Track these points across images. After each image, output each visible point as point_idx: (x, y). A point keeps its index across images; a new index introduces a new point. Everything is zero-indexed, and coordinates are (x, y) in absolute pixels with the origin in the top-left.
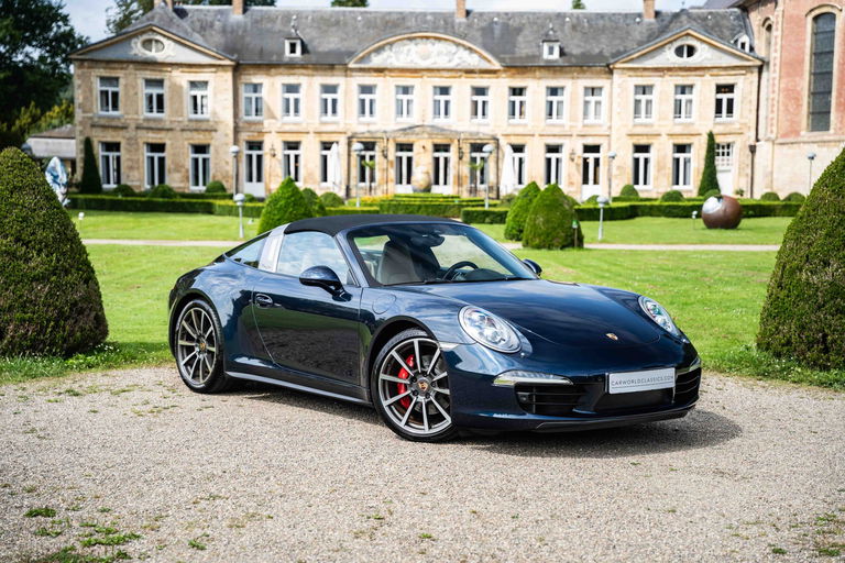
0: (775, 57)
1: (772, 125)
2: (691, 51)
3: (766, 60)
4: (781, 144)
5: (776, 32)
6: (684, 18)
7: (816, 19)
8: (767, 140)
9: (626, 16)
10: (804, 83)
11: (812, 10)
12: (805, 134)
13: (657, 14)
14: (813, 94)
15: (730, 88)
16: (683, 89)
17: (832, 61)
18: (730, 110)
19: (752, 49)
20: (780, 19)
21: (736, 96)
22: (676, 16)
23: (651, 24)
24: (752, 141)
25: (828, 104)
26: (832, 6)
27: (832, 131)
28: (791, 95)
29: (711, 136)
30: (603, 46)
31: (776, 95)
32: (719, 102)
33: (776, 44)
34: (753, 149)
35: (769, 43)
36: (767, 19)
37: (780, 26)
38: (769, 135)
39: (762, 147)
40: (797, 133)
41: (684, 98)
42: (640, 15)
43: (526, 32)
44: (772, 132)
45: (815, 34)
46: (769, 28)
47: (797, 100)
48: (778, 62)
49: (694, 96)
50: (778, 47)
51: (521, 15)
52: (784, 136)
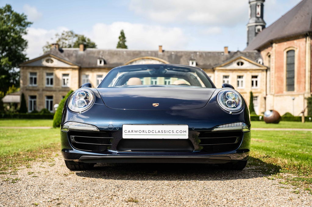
0: (273, 66)
1: (273, 89)
2: (242, 64)
3: (269, 67)
4: (277, 96)
5: (273, 57)
6: (239, 53)
7: (288, 52)
8: (271, 94)
9: (218, 53)
10: (284, 75)
11: (286, 49)
12: (285, 92)
13: (229, 52)
14: (288, 78)
15: (256, 77)
16: (240, 77)
17: (294, 67)
18: (256, 84)
19: (263, 64)
20: (274, 53)
21: (258, 79)
22: (236, 53)
23: (227, 55)
24: (265, 95)
25: (294, 82)
26: (294, 47)
27: (295, 91)
28: (279, 79)
29: (251, 93)
30: (211, 62)
31: (273, 79)
32: (253, 82)
33: (273, 61)
34: (265, 98)
35: (269, 61)
36: (269, 53)
37: (274, 55)
38: (271, 93)
39: (269, 98)
40: (282, 92)
41: (240, 80)
42: (223, 52)
43: (184, 57)
44: (272, 92)
45: (287, 57)
46: (269, 56)
47: (282, 80)
48: (274, 67)
49: (243, 79)
50: (274, 62)
51: (182, 52)
52: (278, 93)
